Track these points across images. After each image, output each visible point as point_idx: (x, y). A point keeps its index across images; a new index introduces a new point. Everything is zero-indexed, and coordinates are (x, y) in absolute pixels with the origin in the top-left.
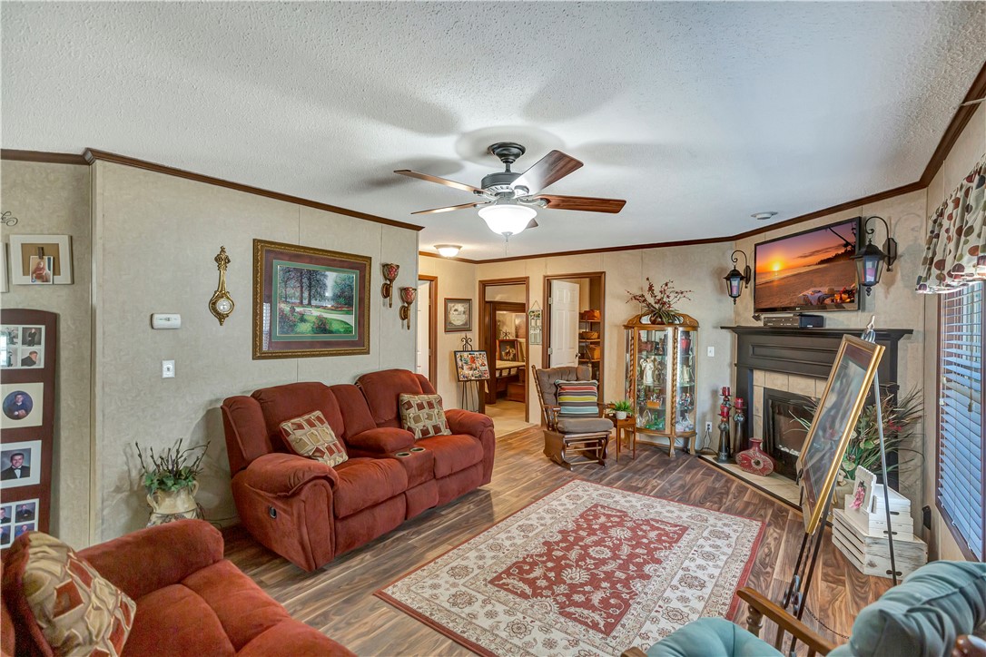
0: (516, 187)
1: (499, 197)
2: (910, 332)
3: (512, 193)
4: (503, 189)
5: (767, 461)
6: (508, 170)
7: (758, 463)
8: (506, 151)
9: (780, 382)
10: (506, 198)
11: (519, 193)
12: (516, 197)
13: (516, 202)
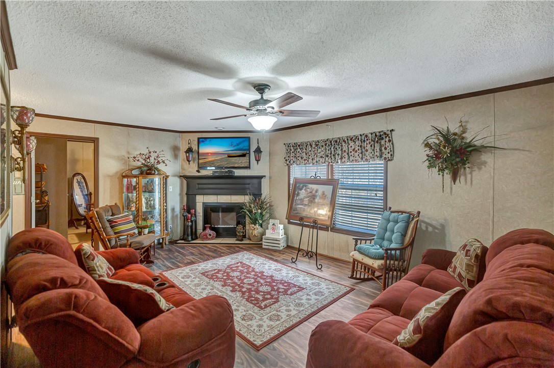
0: (268, 107)
1: (259, 111)
2: (265, 176)
3: (265, 110)
4: (261, 107)
5: (213, 233)
6: (262, 97)
7: (210, 235)
8: (261, 88)
9: (212, 199)
10: (262, 112)
11: (269, 110)
12: (267, 112)
13: (267, 114)
